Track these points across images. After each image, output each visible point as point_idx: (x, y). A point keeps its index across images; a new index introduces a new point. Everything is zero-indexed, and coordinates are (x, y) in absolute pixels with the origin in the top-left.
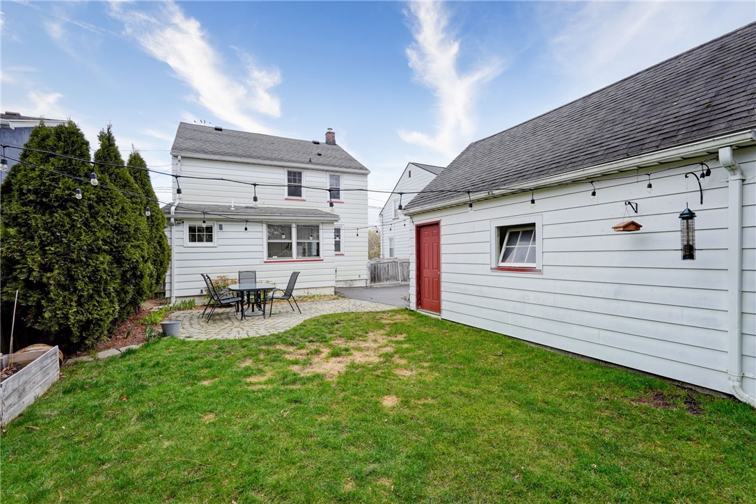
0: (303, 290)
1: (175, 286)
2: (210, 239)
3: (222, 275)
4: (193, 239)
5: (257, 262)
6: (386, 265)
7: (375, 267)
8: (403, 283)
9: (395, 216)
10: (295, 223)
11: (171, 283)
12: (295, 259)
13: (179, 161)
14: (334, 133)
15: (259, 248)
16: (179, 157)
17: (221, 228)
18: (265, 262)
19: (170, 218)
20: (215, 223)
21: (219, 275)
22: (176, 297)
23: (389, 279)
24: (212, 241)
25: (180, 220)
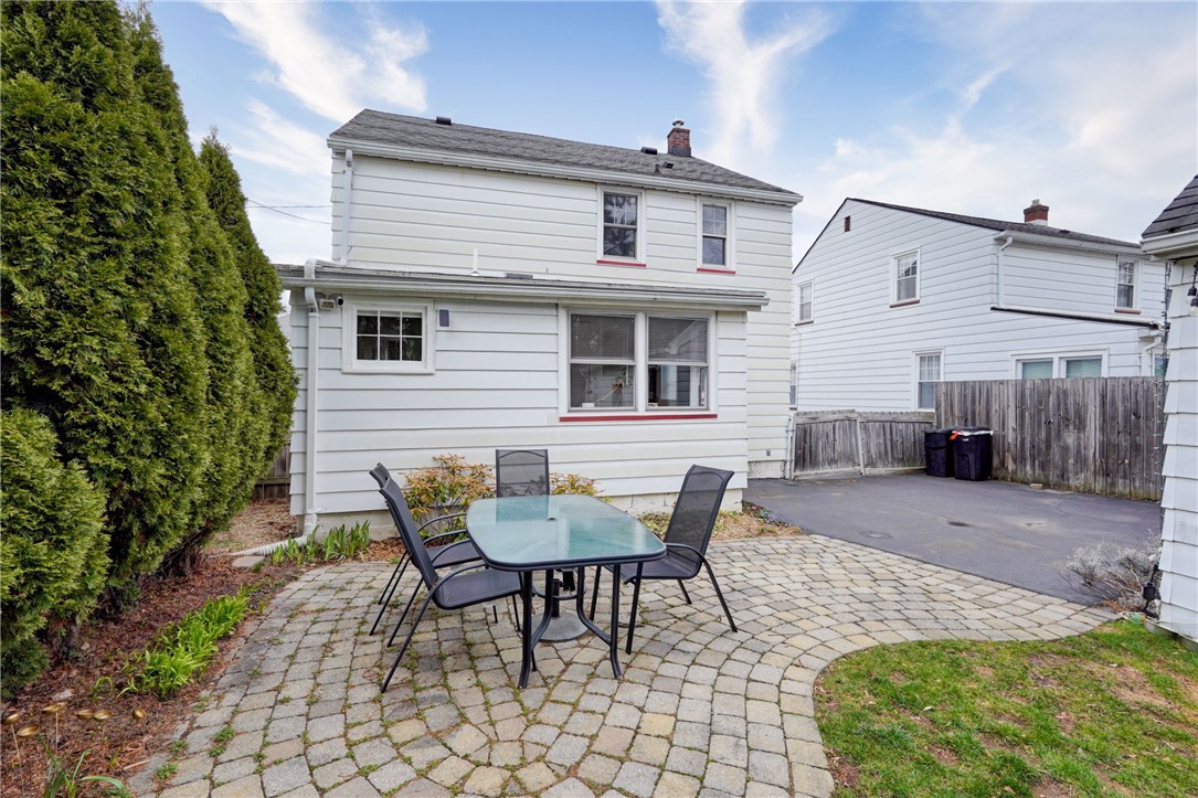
0: (661, 498)
1: (318, 483)
2: (415, 352)
3: (446, 454)
4: (366, 350)
5: (542, 418)
6: (830, 426)
7: (805, 432)
8: (869, 471)
9: (802, 318)
10: (644, 311)
11: (304, 474)
12: (642, 412)
13: (349, 164)
14: (688, 132)
15: (547, 380)
16: (349, 153)
17: (444, 319)
18: (563, 419)
19: (303, 289)
20: (430, 306)
21: (437, 454)
22: (319, 515)
23: (836, 462)
24: (419, 358)
25: (333, 296)
